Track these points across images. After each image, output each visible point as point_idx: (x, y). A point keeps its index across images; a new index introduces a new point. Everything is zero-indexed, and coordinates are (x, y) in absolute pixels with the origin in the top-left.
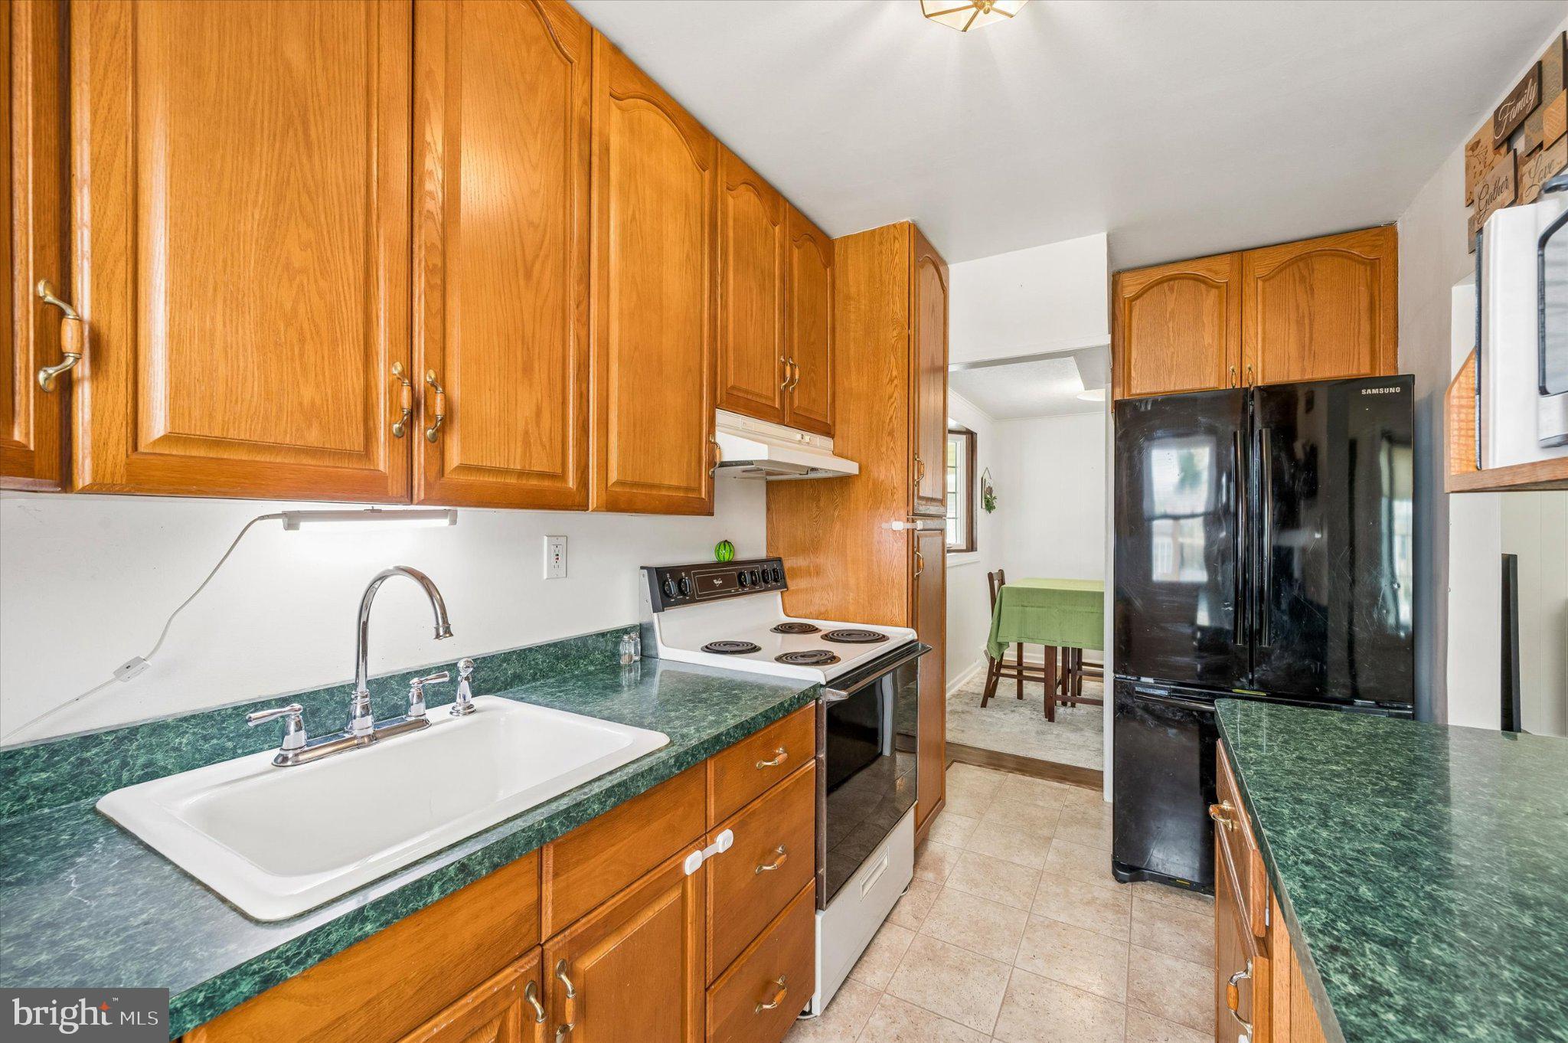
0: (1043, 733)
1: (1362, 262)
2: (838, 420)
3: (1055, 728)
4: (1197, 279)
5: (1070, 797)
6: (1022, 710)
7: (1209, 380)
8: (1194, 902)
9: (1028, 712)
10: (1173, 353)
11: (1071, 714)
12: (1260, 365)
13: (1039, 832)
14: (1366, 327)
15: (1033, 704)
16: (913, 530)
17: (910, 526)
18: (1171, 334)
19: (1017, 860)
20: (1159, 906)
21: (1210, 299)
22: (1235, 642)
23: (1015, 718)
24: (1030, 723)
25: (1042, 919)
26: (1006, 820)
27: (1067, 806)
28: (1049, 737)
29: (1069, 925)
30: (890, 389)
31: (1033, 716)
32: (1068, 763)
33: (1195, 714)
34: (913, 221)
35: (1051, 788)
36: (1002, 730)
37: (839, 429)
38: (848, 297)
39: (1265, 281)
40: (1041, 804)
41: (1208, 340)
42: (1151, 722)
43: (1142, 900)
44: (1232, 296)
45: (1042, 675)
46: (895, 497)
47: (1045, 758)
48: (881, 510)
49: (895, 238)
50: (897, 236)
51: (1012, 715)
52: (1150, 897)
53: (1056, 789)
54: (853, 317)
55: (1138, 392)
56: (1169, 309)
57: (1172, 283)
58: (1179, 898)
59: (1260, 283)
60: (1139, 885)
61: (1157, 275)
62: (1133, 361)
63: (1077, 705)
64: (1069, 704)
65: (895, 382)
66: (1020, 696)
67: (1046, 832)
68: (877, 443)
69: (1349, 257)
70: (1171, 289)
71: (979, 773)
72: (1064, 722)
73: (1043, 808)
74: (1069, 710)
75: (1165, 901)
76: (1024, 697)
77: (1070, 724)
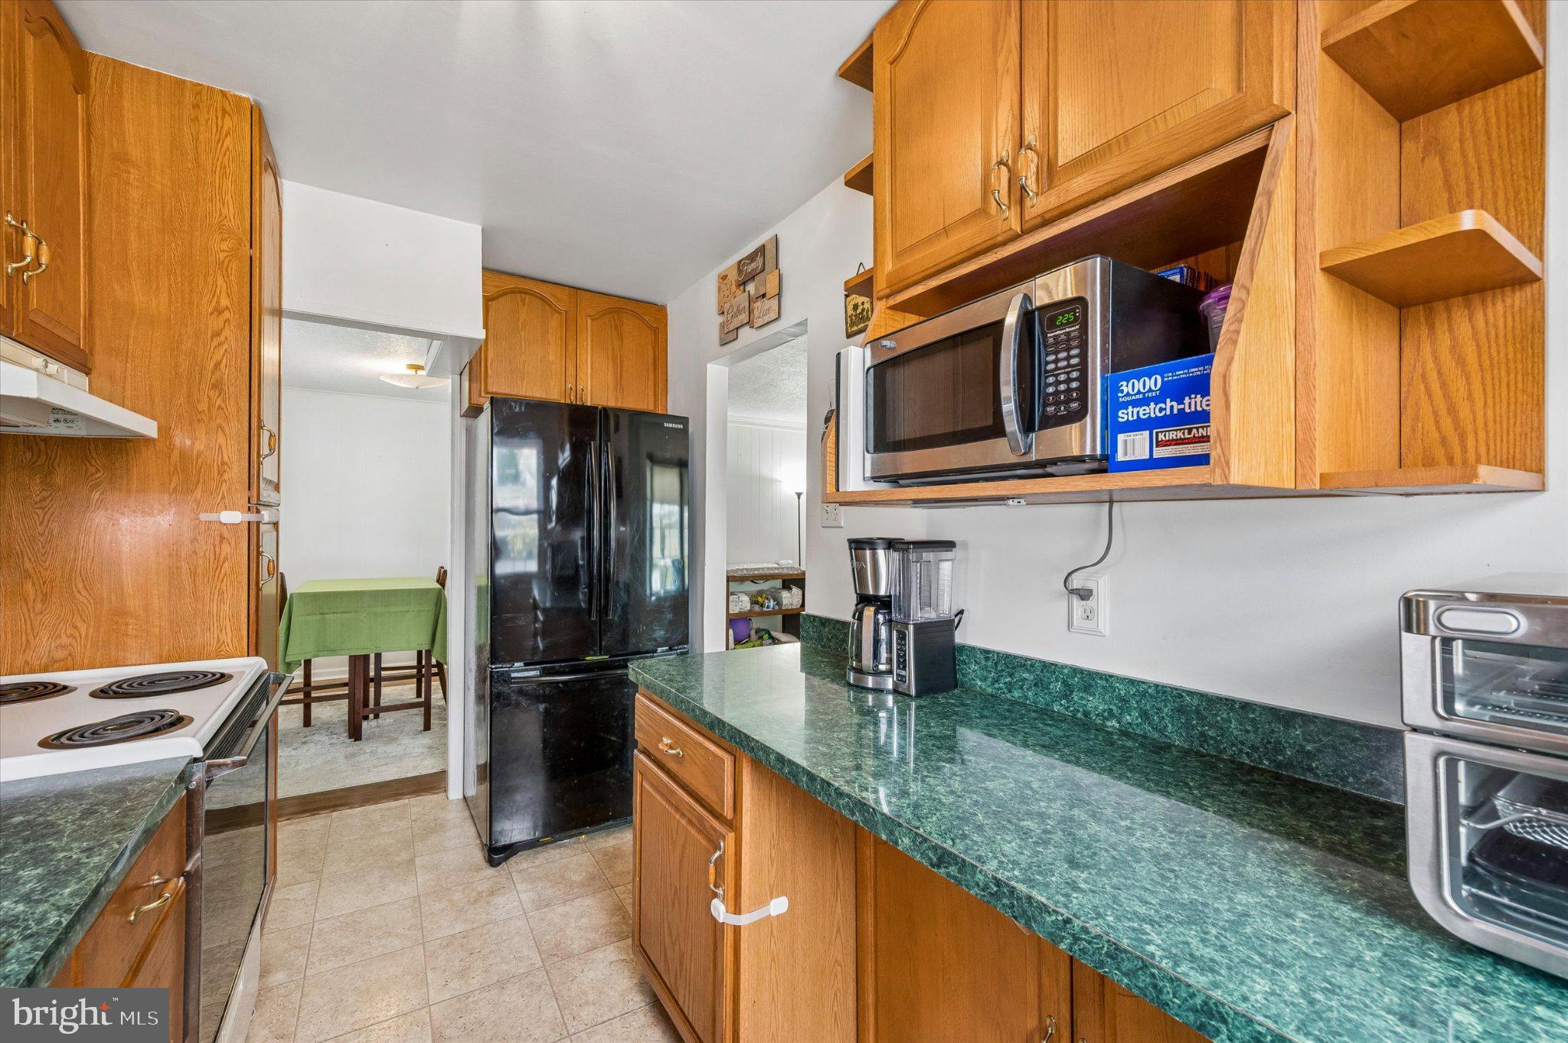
0: (353, 755)
1: (650, 327)
2: (98, 349)
3: (364, 746)
4: (543, 299)
5: (414, 810)
6: (316, 738)
7: (553, 392)
8: (558, 851)
9: (324, 738)
10: (524, 361)
11: (378, 727)
12: (589, 388)
13: (398, 859)
14: (651, 377)
15: (328, 728)
16: (258, 523)
17: (252, 517)
18: (523, 342)
19: (385, 899)
20: (534, 870)
21: (555, 322)
22: (590, 617)
23: (311, 749)
24: (332, 749)
25: (439, 941)
26: (353, 864)
27: (415, 821)
28: (362, 758)
29: (467, 931)
30: (215, 323)
31: (332, 741)
32: (396, 777)
33: (561, 685)
34: (255, 101)
35: (389, 809)
36: (300, 768)
37: (100, 360)
38: (122, 158)
39: (592, 320)
40: (384, 830)
41: (552, 358)
42: (524, 702)
43: (520, 872)
44: (570, 326)
45: (345, 691)
46: (226, 476)
47: (369, 781)
48: (198, 494)
49: (224, 112)
50: (228, 109)
51: (306, 747)
52: (524, 865)
53: (396, 808)
54: (135, 194)
55: (494, 390)
56: (521, 320)
57: (523, 296)
58: (546, 854)
59: (589, 321)
60: (513, 860)
61: (511, 284)
62: (489, 361)
63: (381, 715)
64: (371, 716)
65: (226, 315)
66: (307, 722)
67: (404, 856)
68: (189, 396)
69: (643, 321)
70: (523, 301)
71: (291, 827)
72: (373, 737)
73: (390, 833)
74: (374, 723)
75: (537, 862)
76: (313, 722)
77: (380, 737)
